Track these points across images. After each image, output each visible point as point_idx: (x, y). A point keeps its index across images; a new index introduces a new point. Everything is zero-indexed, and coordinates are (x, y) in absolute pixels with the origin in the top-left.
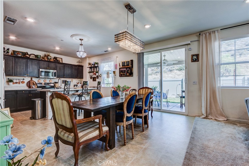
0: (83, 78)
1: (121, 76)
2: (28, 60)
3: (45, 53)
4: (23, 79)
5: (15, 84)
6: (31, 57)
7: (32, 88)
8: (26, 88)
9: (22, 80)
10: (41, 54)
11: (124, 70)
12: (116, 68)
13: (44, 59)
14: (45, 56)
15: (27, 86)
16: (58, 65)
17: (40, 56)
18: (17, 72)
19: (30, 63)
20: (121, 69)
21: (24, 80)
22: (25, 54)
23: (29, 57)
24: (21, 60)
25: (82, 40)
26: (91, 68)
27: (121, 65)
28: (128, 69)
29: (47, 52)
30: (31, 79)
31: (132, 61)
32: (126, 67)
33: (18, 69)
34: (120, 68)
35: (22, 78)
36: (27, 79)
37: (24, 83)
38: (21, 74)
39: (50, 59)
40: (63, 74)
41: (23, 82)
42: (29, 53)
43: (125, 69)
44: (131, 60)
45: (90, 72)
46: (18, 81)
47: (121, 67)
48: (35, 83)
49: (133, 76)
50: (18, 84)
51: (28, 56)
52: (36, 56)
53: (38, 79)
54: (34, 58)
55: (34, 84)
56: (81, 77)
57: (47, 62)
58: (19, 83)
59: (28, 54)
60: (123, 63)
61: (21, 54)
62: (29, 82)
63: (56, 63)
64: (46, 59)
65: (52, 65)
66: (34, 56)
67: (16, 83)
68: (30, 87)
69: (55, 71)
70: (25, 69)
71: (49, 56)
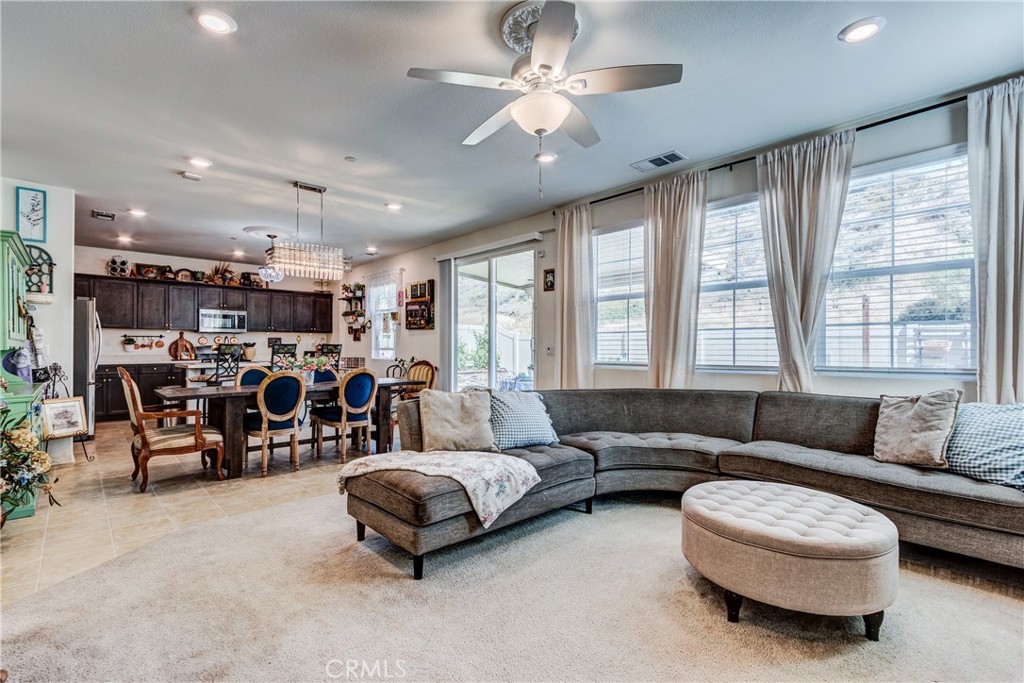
0: (330, 331)
1: (410, 326)
2: (171, 287)
3: (217, 263)
4: (161, 336)
5: (141, 349)
6: (179, 279)
7: (181, 360)
8: (168, 360)
9: (156, 340)
10: (206, 267)
11: (416, 311)
12: (400, 304)
13: (213, 281)
14: (217, 271)
15: (171, 354)
16: (253, 295)
17: (203, 274)
18: (143, 318)
19: (174, 292)
20: (410, 308)
21: (162, 340)
22: (163, 270)
23: (174, 279)
24: (152, 287)
25: (275, 237)
26: (349, 300)
27: (409, 293)
28: (423, 307)
29: (221, 260)
30: (181, 334)
31: (432, 283)
32: (420, 299)
33: (146, 312)
34: (407, 304)
35: (158, 333)
36: (170, 337)
37: (162, 346)
38: (152, 324)
39: (231, 279)
40: (266, 319)
41: (160, 345)
42: (174, 269)
43: (417, 307)
44: (429, 281)
45: (346, 314)
46: (146, 341)
47: (409, 300)
48: (188, 347)
49: (433, 328)
50: (147, 349)
51: (171, 276)
52: (194, 274)
53: (197, 336)
54: (188, 280)
55: (187, 350)
56: (326, 327)
57: (221, 290)
58: (150, 346)
59: (170, 271)
60: (414, 288)
61: (155, 271)
62: (175, 343)
63: (247, 289)
64: (219, 282)
65: (237, 298)
66: (188, 273)
67: (143, 346)
68: (175, 357)
69: (243, 313)
70: (162, 310)
71: (226, 271)
